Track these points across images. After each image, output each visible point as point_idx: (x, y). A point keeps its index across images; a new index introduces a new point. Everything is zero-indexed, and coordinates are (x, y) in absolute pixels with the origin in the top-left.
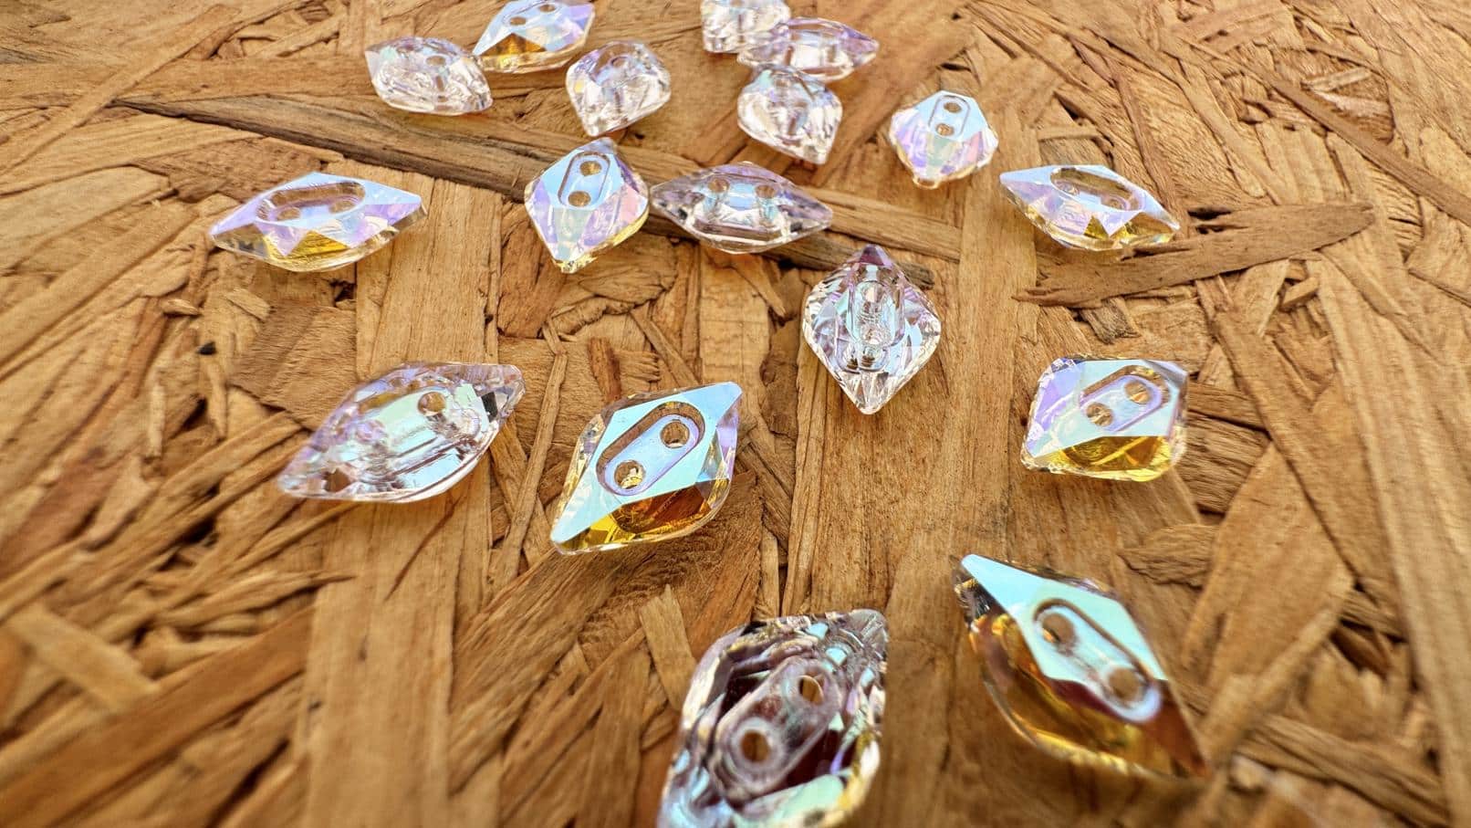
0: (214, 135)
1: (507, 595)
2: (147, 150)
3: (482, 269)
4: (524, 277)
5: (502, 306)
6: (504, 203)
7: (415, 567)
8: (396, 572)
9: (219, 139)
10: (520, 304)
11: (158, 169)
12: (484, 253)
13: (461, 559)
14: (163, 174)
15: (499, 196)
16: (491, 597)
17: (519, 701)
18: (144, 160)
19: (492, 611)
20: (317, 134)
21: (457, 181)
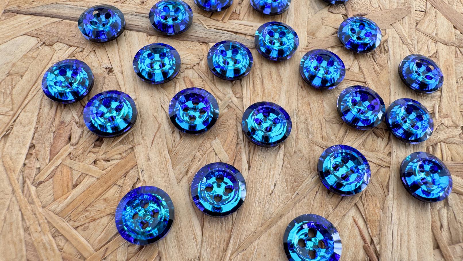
0: (46, 21)
1: (179, 143)
2: (27, 29)
6: (147, 36)
7: (155, 139)
8: (151, 141)
9: (49, 22)
11: (34, 36)
13: (166, 137)
14: (37, 37)
16: (175, 144)
17: (188, 164)
18: (28, 33)
19: (176, 147)
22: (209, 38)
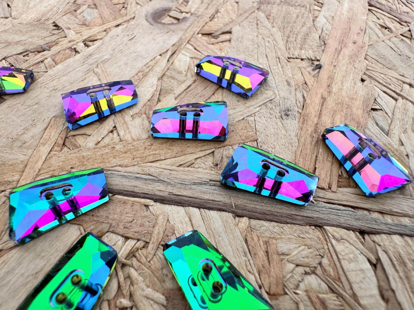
3: (244, 258)
4: (263, 261)
5: (262, 279)
6: (235, 218)
10: (269, 276)
12: (241, 249)
14: (79, 225)
15: (231, 215)
20: (136, 190)
21: (210, 209)
22: (321, 219)
